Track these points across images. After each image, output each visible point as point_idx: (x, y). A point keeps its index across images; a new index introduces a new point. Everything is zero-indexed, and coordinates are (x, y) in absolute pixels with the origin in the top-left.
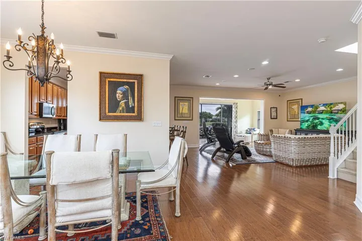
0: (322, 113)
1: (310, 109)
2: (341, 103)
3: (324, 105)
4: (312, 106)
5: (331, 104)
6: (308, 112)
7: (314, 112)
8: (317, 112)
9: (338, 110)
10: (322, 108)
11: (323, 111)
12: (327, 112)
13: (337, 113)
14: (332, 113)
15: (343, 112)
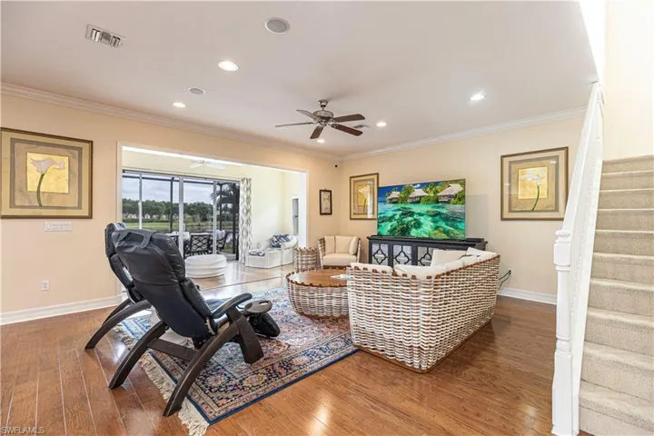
0: (418, 202)
1: (395, 194)
2: (456, 181)
3: (424, 185)
4: (399, 188)
5: (436, 184)
6: (391, 199)
7: (403, 200)
8: (409, 201)
9: (450, 196)
10: (419, 192)
11: (420, 197)
12: (428, 201)
13: (448, 202)
14: (438, 202)
15: (460, 199)
